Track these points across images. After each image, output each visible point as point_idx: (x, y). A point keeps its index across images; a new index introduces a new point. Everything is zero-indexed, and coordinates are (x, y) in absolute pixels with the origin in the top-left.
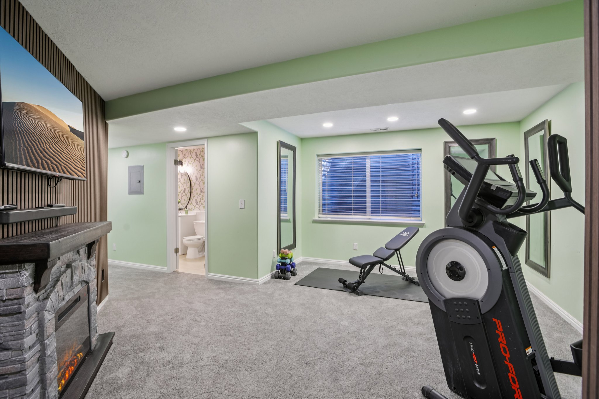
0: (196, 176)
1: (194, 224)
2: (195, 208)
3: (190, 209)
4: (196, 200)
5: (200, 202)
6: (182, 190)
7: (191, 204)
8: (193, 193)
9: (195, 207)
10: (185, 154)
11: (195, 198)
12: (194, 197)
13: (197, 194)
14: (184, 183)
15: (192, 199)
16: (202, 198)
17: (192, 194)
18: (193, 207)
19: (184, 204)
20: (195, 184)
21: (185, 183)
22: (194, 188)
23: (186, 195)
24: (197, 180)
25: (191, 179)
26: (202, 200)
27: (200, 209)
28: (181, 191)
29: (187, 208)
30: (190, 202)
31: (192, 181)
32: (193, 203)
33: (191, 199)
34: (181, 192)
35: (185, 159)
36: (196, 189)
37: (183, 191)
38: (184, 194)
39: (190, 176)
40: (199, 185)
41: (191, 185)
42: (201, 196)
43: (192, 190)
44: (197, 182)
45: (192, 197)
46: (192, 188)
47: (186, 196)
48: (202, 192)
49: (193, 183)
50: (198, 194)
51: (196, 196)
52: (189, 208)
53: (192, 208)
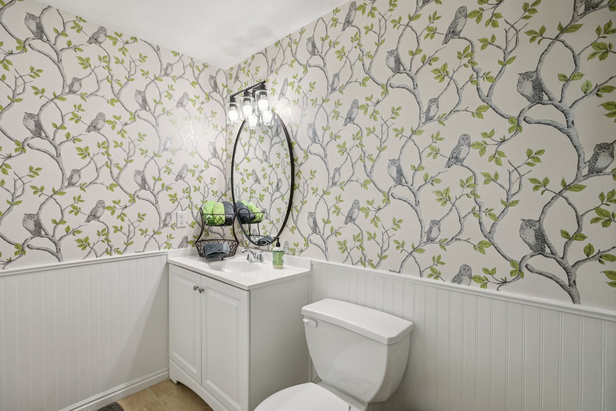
0: (312, 126)
1: (305, 320)
2: (307, 245)
3: (291, 246)
4: (312, 215)
5: (326, 222)
6: (271, 184)
7: (292, 230)
8: (301, 188)
9: (308, 241)
10: (274, 60)
11: (309, 207)
12: (303, 203)
13: (315, 191)
14: (278, 165)
15: (299, 212)
16: (336, 208)
17: (296, 192)
18: (302, 242)
19: (278, 221)
20: (307, 153)
21: (280, 166)
22: (304, 170)
23: (282, 197)
24: (314, 139)
25: (292, 140)
26: (333, 217)
27: (325, 251)
28: (270, 186)
29: (278, 245)
30: (290, 223)
31: (296, 147)
32: (299, 225)
33: (294, 212)
34: (270, 190)
35: (274, 74)
36: (313, 174)
37: (274, 185)
38: (277, 194)
39: (289, 130)
40: (324, 159)
41: (293, 160)
42: (330, 200)
43: (296, 178)
44: (316, 148)
45: (296, 202)
46: (296, 171)
47: (283, 199)
48: (334, 184)
49: (299, 154)
50: (320, 192)
51: (312, 199)
52: (287, 243)
53: (296, 245)
